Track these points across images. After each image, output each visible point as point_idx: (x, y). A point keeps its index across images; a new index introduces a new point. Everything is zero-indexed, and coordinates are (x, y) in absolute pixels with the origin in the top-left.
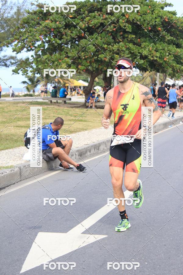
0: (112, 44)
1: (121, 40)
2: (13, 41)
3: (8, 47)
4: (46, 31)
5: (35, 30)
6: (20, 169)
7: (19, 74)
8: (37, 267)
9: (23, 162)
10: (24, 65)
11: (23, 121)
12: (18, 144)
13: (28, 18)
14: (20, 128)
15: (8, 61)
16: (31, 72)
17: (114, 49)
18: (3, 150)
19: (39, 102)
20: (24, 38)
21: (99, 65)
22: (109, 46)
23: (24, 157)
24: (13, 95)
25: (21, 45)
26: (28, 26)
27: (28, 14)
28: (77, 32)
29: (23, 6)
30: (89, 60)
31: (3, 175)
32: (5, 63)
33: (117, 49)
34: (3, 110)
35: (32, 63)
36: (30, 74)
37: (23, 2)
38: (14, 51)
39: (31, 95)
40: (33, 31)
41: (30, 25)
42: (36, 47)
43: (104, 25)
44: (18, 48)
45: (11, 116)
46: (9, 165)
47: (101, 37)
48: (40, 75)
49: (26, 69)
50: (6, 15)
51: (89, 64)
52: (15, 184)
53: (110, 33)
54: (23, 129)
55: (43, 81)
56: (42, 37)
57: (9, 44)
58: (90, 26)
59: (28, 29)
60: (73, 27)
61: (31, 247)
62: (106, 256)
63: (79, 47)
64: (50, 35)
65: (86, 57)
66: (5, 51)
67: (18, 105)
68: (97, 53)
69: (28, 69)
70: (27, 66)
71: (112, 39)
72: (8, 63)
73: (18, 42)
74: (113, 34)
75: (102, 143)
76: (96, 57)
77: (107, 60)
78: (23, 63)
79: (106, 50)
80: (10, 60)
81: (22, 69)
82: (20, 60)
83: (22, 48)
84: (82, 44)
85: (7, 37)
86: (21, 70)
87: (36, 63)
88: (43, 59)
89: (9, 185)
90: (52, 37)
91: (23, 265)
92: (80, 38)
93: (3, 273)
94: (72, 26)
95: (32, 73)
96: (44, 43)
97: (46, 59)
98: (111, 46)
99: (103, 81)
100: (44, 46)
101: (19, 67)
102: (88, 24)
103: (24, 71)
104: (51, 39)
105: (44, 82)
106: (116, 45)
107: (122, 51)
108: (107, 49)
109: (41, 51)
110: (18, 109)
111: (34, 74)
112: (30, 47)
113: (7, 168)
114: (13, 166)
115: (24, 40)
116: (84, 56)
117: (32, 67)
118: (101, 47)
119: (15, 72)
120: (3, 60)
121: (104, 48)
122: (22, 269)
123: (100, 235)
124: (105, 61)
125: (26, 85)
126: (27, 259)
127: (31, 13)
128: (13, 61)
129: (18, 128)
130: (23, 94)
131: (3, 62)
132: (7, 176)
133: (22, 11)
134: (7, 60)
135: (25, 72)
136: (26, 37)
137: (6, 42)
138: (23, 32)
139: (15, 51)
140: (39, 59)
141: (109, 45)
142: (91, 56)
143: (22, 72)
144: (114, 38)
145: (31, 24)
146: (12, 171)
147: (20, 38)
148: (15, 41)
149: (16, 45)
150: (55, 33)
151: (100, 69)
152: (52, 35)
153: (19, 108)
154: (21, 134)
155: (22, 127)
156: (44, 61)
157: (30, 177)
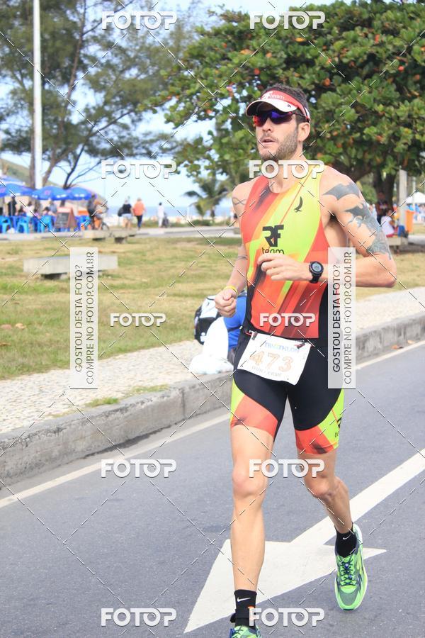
0: (396, 103)
1: (417, 94)
2: (167, 99)
3: (155, 112)
4: (242, 76)
5: (217, 72)
6: (184, 394)
8: (222, 620)
9: (189, 377)
10: (190, 154)
11: (188, 282)
12: (178, 334)
13: (201, 47)
14: (182, 299)
15: (155, 144)
17: (399, 114)
18: (143, 348)
20: (192, 90)
21: (364, 152)
22: (388, 108)
24: (165, 223)
25: (184, 107)
26: (202, 64)
27: (202, 35)
28: (314, 76)
29: (189, 17)
30: (342, 142)
31: (143, 407)
32: (147, 149)
33: (407, 114)
34: (144, 258)
35: (210, 150)
36: (205, 174)
37: (189, 8)
39: (206, 224)
40: (212, 76)
41: (206, 63)
42: (217, 111)
43: (377, 59)
44: (177, 114)
45: (160, 271)
46: (159, 384)
47: (370, 87)
48: (227, 177)
49: (196, 162)
50: (150, 40)
51: (341, 150)
52: (172, 428)
53: (390, 77)
54: (189, 302)
56: (233, 89)
57: (156, 105)
58: (345, 61)
59: (200, 70)
60: (304, 65)
61: (209, 574)
62: (383, 597)
63: (319, 111)
64: (250, 83)
65: (335, 133)
66: (148, 122)
67: (179, 246)
68: (360, 125)
69: (200, 163)
70: (198, 156)
71: (396, 90)
72: (154, 149)
73: (179, 102)
74: (397, 79)
75: (370, 333)
76: (358, 135)
77: (384, 140)
78: (189, 149)
79: (381, 117)
80: (158, 143)
81: (186, 162)
82: (183, 141)
83: (187, 115)
84: (325, 103)
85: (151, 89)
86: (186, 166)
87: (217, 147)
88: (234, 140)
89: (156, 429)
90: (256, 89)
91: (191, 613)
92: (321, 89)
94: (302, 63)
95: (209, 171)
97: (241, 139)
98: (392, 109)
99: (374, 191)
100: (237, 111)
101: (181, 159)
102: (338, 56)
103: (191, 168)
104: (254, 92)
106: (406, 106)
107: (419, 118)
108: (384, 115)
109: (230, 121)
110: (178, 256)
111: (214, 174)
112: (204, 111)
113: (153, 389)
114: (166, 385)
115: (192, 94)
116: (330, 132)
117: (209, 158)
118: (370, 109)
120: (142, 143)
121: (376, 112)
122: (189, 624)
123: (369, 547)
124: (378, 142)
125: (194, 200)
126: (199, 600)
127: (208, 34)
128: (165, 145)
129: (177, 298)
131: (144, 147)
132: (153, 408)
133: (187, 28)
134: (152, 142)
135: (194, 170)
136: (197, 88)
137: (151, 101)
138: (190, 78)
139: (172, 121)
140: (225, 140)
141: (390, 104)
142: (346, 132)
143: (187, 171)
144: (399, 89)
145: (207, 60)
146: (163, 397)
147: (183, 91)
148: (170, 99)
149: (173, 108)
150: (264, 78)
151: (367, 161)
152: (255, 84)
153: (180, 252)
154: (185, 312)
155: (186, 296)
156: (237, 144)
157: (204, 410)
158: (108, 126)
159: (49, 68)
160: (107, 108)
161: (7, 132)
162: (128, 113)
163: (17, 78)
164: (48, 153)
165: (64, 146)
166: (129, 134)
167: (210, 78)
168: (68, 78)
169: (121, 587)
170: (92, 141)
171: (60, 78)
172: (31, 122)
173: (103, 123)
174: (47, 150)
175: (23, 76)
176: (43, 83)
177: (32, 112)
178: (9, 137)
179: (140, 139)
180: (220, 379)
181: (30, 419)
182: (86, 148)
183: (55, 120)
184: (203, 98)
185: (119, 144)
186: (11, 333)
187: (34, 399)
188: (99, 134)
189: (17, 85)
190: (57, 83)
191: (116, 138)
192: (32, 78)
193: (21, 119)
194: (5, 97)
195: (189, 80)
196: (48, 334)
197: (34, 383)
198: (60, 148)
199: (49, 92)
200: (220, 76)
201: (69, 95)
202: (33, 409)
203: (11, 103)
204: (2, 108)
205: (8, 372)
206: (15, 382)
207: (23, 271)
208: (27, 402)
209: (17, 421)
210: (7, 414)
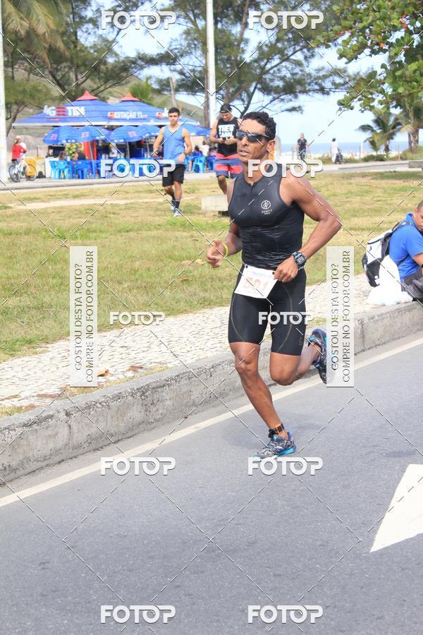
2: (339, 34)
3: (328, 47)
4: (415, 7)
5: (390, 4)
6: (363, 325)
7: (352, 109)
8: (407, 541)
9: (368, 308)
10: (363, 88)
11: (364, 217)
14: (358, 232)
15: (328, 80)
16: (381, 104)
19: (398, 172)
20: (365, 23)
23: (369, 297)
24: (339, 159)
25: (357, 41)
32: (320, 85)
35: (384, 83)
38: (341, 56)
39: (380, 159)
40: (385, 8)
42: (391, 45)
44: (350, 48)
49: (370, 96)
54: (365, 236)
55: (409, 123)
56: (406, 21)
57: (329, 41)
59: (373, 2)
61: (392, 496)
66: (322, 57)
67: (353, 181)
69: (374, 96)
70: (371, 91)
72: (327, 84)
73: (352, 36)
78: (362, 83)
80: (331, 78)
81: (360, 96)
82: (356, 76)
83: (360, 49)
86: (359, 100)
87: (391, 80)
88: (407, 73)
91: (376, 534)
93: (333, 550)
95: (383, 106)
96: (411, 33)
97: (415, 72)
100: (411, 41)
101: (354, 94)
103: (364, 103)
105: (410, 125)
109: (403, 53)
110: (353, 191)
111: (388, 108)
112: (378, 44)
115: (365, 28)
117: (382, 92)
119: (345, 104)
120: (315, 79)
122: (374, 544)
125: (368, 135)
128: (338, 80)
129: (354, 232)
130: (363, 156)
131: (316, 84)
134: (325, 77)
135: (368, 106)
136: (369, 21)
137: (323, 37)
138: (362, 11)
139: (345, 56)
140: (398, 73)
143: (361, 105)
147: (355, 24)
148: (344, 34)
149: (346, 42)
153: (355, 187)
155: (363, 230)
156: (411, 77)
157: (384, 341)
158: (281, 63)
159: (222, 7)
160: (279, 45)
161: (181, 73)
162: (301, 50)
163: (190, 19)
164: (222, 92)
165: (237, 85)
166: (301, 70)
167: (383, 10)
168: (240, 17)
169: (307, 509)
170: (265, 79)
171: (232, 17)
172: (204, 62)
173: (276, 61)
174: (221, 89)
175: (195, 16)
176: (216, 23)
177: (205, 52)
178: (184, 77)
179: (313, 75)
180: (399, 310)
181: (213, 350)
182: (259, 86)
183: (228, 59)
184: (376, 31)
185: (292, 81)
186: (191, 268)
187: (217, 331)
188: (271, 71)
189: (190, 25)
190: (230, 22)
191: (289, 75)
192: (205, 18)
193: (195, 59)
194: (179, 38)
195: (361, 13)
196: (227, 269)
197: (216, 316)
198: (234, 86)
199: (222, 31)
200: (393, 8)
201: (242, 34)
202: (216, 341)
203: (185, 43)
204: (176, 49)
205: (190, 306)
206: (196, 315)
207: (200, 209)
208: (210, 334)
209: (201, 352)
210: (191, 345)
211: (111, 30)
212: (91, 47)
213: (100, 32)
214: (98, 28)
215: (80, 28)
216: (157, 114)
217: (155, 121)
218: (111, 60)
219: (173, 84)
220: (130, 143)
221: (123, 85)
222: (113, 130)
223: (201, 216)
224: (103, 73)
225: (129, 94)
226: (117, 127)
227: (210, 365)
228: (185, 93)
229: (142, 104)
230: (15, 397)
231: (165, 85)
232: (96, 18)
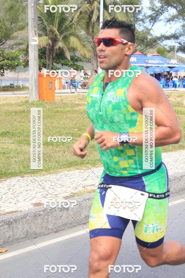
161: (180, 44)
178: (181, 46)
181: (182, 169)
194: (179, 28)
203: (182, 31)
204: (178, 33)
205: (174, 148)
206: (177, 152)
207: (183, 104)
208: (182, 161)
209: (177, 169)
210: (172, 166)
211: (150, 24)
212: (141, 32)
213: (145, 25)
214: (144, 23)
215: (137, 23)
216: (168, 62)
217: (167, 65)
218: (149, 37)
219: (176, 48)
220: (155, 74)
221: (154, 48)
222: (148, 68)
223: (183, 108)
224: (145, 43)
225: (156, 53)
226: (150, 67)
227: (180, 176)
228: (181, 52)
229: (161, 57)
230: (93, 185)
231: (172, 49)
232: (144, 19)
